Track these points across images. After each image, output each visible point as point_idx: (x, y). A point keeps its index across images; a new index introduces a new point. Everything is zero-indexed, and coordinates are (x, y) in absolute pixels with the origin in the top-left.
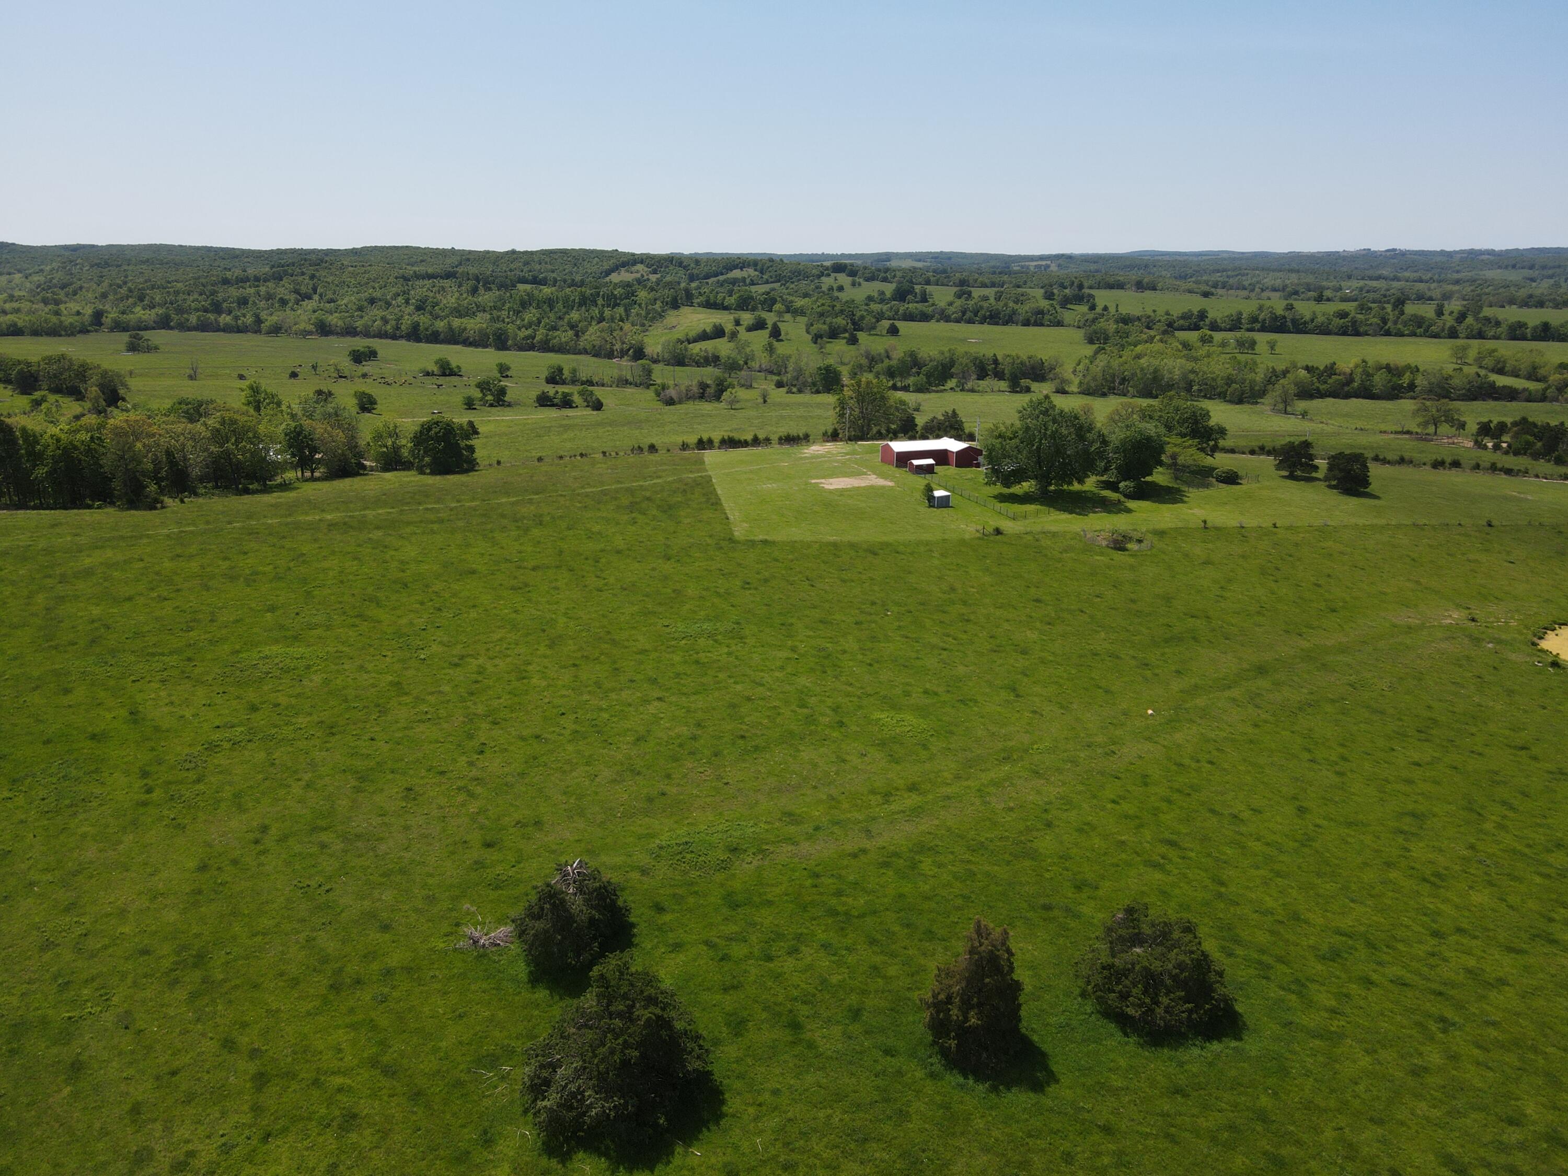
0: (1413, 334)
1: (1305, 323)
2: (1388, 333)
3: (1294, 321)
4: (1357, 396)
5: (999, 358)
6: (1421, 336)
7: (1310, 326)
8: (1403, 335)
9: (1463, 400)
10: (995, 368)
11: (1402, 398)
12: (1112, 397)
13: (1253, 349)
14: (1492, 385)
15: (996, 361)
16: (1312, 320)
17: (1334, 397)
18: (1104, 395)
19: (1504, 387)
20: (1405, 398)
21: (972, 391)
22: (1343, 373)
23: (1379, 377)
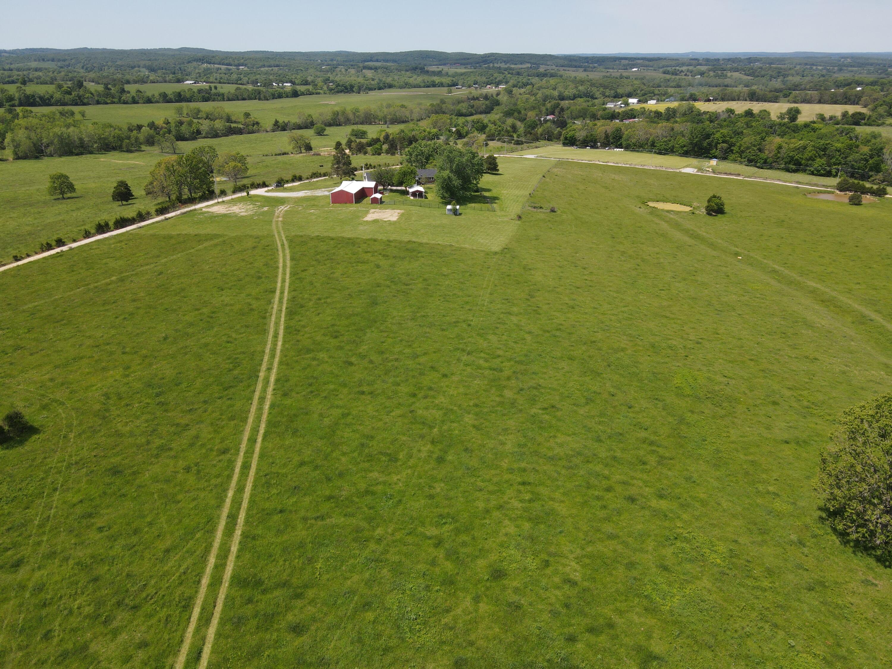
0: (113, 103)
1: (48, 99)
2: (98, 103)
3: (41, 98)
6: (117, 103)
7: (53, 101)
8: (107, 103)
11: (196, 138)
16: (52, 97)
20: (198, 138)
22: (162, 128)
23: (184, 128)
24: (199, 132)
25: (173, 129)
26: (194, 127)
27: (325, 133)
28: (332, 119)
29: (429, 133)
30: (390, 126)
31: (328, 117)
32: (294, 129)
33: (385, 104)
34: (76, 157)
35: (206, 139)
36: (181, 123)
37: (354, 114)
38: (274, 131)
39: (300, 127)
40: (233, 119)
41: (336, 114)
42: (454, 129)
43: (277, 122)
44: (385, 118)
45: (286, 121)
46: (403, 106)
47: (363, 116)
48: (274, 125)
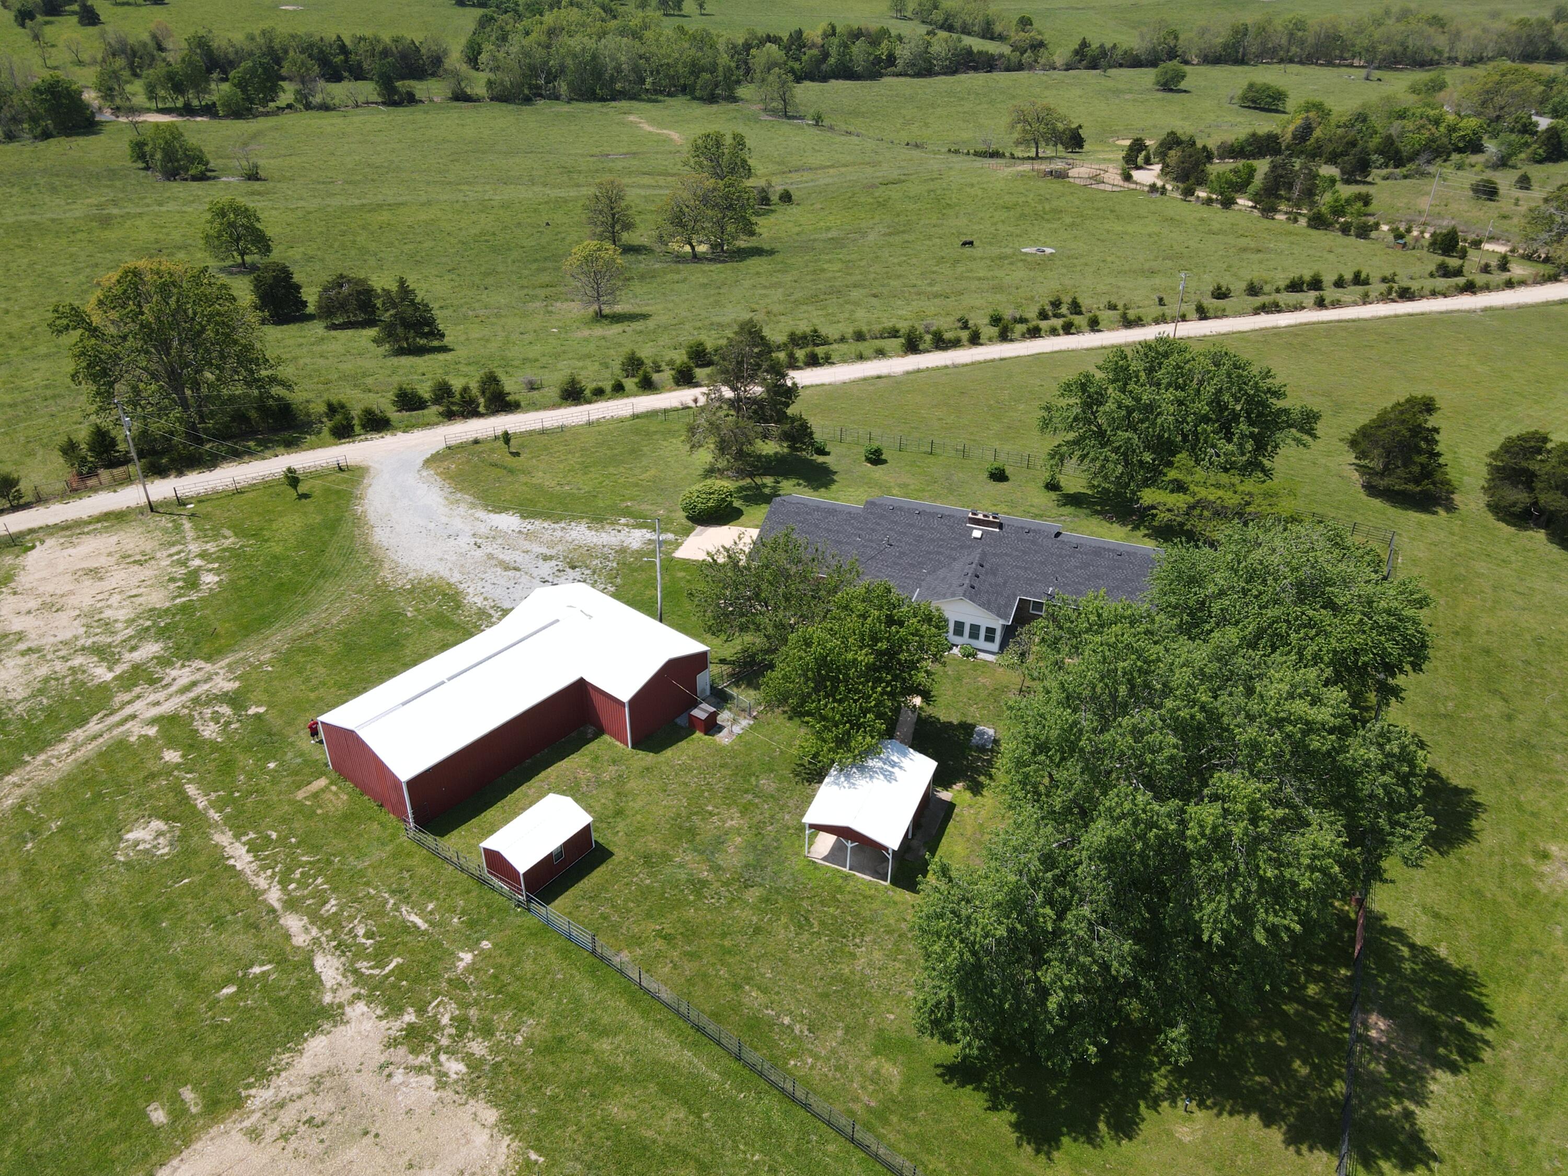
4: (837, 77)
5: (348, 42)
9: (945, 74)
10: (346, 61)
11: (882, 75)
12: (541, 103)
13: (680, 10)
14: (969, 52)
15: (343, 49)
17: (812, 79)
18: (528, 100)
19: (980, 53)
20: (886, 75)
21: (325, 107)
22: (814, 45)
23: (858, 49)
24: (891, 60)
25: (833, 51)
26: (883, 50)
27: (1183, 85)
28: (1225, 46)
29: (1452, 129)
30: (1377, 74)
31: (1219, 39)
32: (1121, 66)
33: (1395, 9)
34: (599, 104)
35: (903, 79)
36: (857, 35)
37: (1291, 35)
38: (1068, 67)
39: (1135, 62)
40: (998, 28)
41: (1241, 32)
42: (1544, 123)
43: (1084, 44)
44: (1371, 50)
45: (1108, 45)
46: (1437, 22)
47: (1311, 40)
48: (1076, 52)
